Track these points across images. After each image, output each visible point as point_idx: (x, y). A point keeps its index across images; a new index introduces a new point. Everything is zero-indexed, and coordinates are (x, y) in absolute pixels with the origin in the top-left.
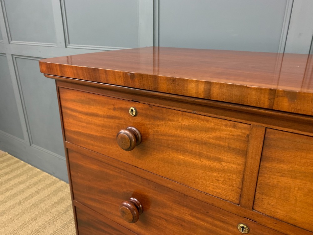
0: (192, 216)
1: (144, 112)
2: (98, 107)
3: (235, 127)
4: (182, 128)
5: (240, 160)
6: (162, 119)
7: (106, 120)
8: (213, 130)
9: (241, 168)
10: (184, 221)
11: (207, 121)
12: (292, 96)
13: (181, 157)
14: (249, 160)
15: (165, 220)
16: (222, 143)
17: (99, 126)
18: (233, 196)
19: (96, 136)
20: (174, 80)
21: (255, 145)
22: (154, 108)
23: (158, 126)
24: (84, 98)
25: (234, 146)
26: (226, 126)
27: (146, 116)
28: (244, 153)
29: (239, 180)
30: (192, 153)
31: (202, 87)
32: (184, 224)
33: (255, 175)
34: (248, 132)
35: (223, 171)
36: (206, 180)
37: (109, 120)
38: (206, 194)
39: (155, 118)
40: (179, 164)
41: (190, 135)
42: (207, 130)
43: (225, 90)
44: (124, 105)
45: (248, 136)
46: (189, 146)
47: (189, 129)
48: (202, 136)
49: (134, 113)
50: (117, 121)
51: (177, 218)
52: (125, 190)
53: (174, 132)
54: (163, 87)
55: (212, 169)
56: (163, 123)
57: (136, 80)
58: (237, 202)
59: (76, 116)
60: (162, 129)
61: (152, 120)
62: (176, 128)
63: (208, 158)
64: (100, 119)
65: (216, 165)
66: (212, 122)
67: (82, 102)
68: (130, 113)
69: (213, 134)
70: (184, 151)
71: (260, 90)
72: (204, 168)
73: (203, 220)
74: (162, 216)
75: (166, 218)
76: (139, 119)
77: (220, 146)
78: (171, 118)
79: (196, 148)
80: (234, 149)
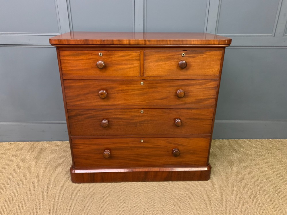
0: (126, 87)
1: (105, 54)
2: (83, 56)
3: (136, 52)
4: (121, 57)
5: (139, 62)
6: (113, 55)
7: (87, 60)
8: (130, 55)
9: (139, 64)
10: (124, 90)
11: (128, 52)
12: (149, 41)
13: (121, 67)
14: (141, 61)
15: (117, 93)
16: (133, 58)
17: (84, 64)
18: (138, 74)
19: (82, 69)
20: (119, 40)
21: (142, 56)
22: (110, 51)
23: (111, 58)
24: (75, 53)
25: (136, 58)
26: (134, 53)
27: (107, 55)
28: (140, 60)
29: (139, 68)
30: (125, 64)
31: (128, 41)
32: (124, 91)
33: (143, 65)
34: (140, 53)
35: (135, 67)
36: (129, 72)
37: (89, 60)
38: (130, 77)
39: (110, 55)
40: (120, 69)
41: (123, 58)
42: (128, 55)
43: (134, 41)
44: (96, 52)
45: (140, 54)
46: (123, 62)
47: (123, 56)
48: (127, 58)
49: (102, 55)
50: (93, 60)
51: (121, 90)
52: (98, 88)
53: (118, 59)
54: (116, 43)
55: (131, 68)
56: (113, 56)
57: (105, 42)
58: (140, 75)
59: (70, 62)
60: (113, 59)
61: (109, 56)
62: (118, 57)
63: (130, 64)
64: (84, 60)
65: (132, 66)
66: (130, 53)
67: (74, 55)
68: (100, 55)
69: (130, 56)
70: (122, 64)
71: (142, 40)
72: (129, 68)
73: (130, 87)
74: (115, 92)
75: (117, 92)
76: (103, 57)
77: (133, 59)
78: (116, 54)
79: (125, 62)
80: (137, 59)
